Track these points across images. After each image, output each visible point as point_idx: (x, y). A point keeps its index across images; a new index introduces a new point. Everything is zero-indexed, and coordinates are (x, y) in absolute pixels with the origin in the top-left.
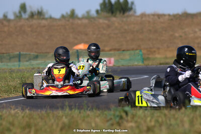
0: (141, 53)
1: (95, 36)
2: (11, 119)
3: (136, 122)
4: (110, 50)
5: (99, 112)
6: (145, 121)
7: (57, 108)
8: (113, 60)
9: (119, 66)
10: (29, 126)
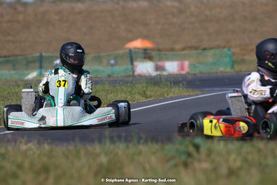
0: (229, 53)
1: (159, 27)
2: (19, 159)
3: (213, 161)
4: (183, 49)
5: (156, 147)
6: (227, 161)
7: (92, 141)
8: (186, 63)
9: (195, 74)
10: (45, 169)
